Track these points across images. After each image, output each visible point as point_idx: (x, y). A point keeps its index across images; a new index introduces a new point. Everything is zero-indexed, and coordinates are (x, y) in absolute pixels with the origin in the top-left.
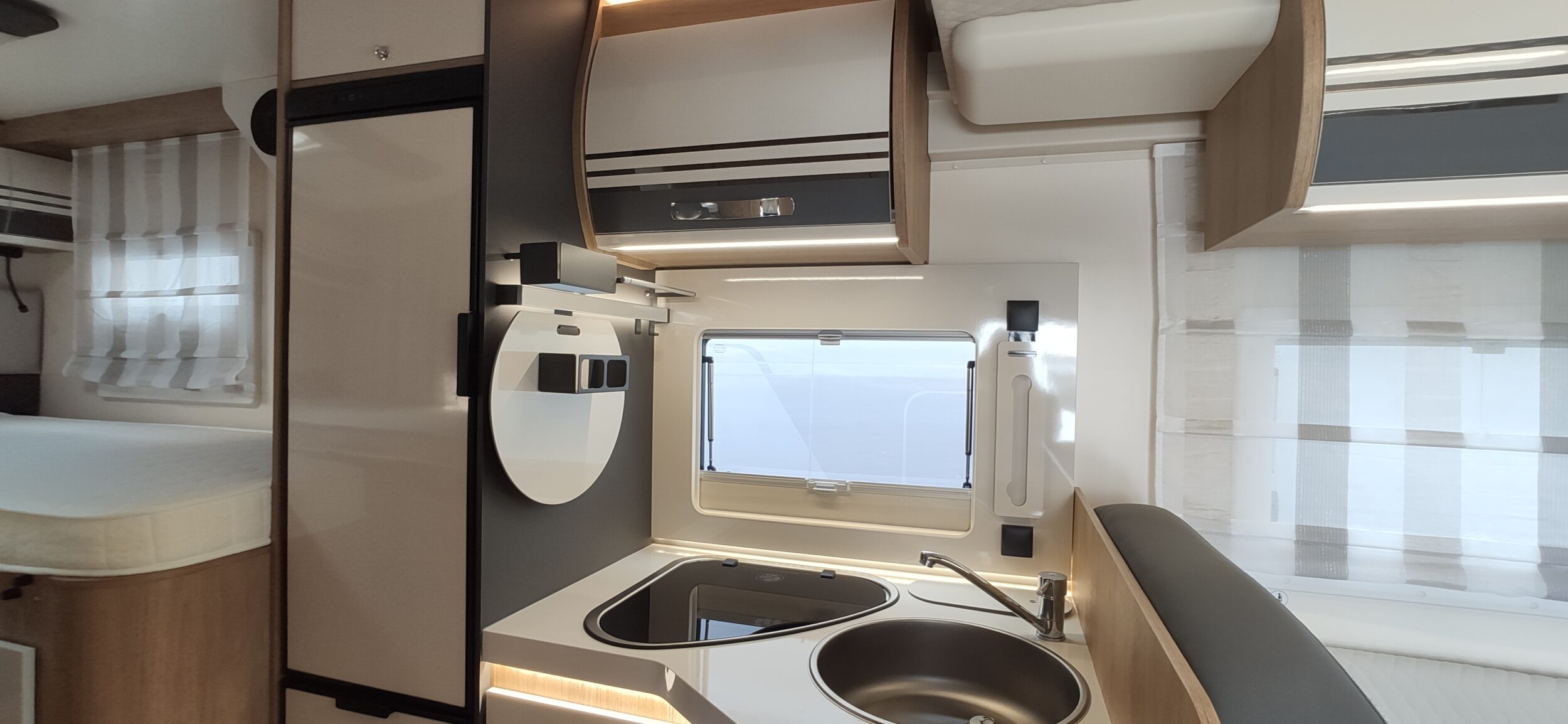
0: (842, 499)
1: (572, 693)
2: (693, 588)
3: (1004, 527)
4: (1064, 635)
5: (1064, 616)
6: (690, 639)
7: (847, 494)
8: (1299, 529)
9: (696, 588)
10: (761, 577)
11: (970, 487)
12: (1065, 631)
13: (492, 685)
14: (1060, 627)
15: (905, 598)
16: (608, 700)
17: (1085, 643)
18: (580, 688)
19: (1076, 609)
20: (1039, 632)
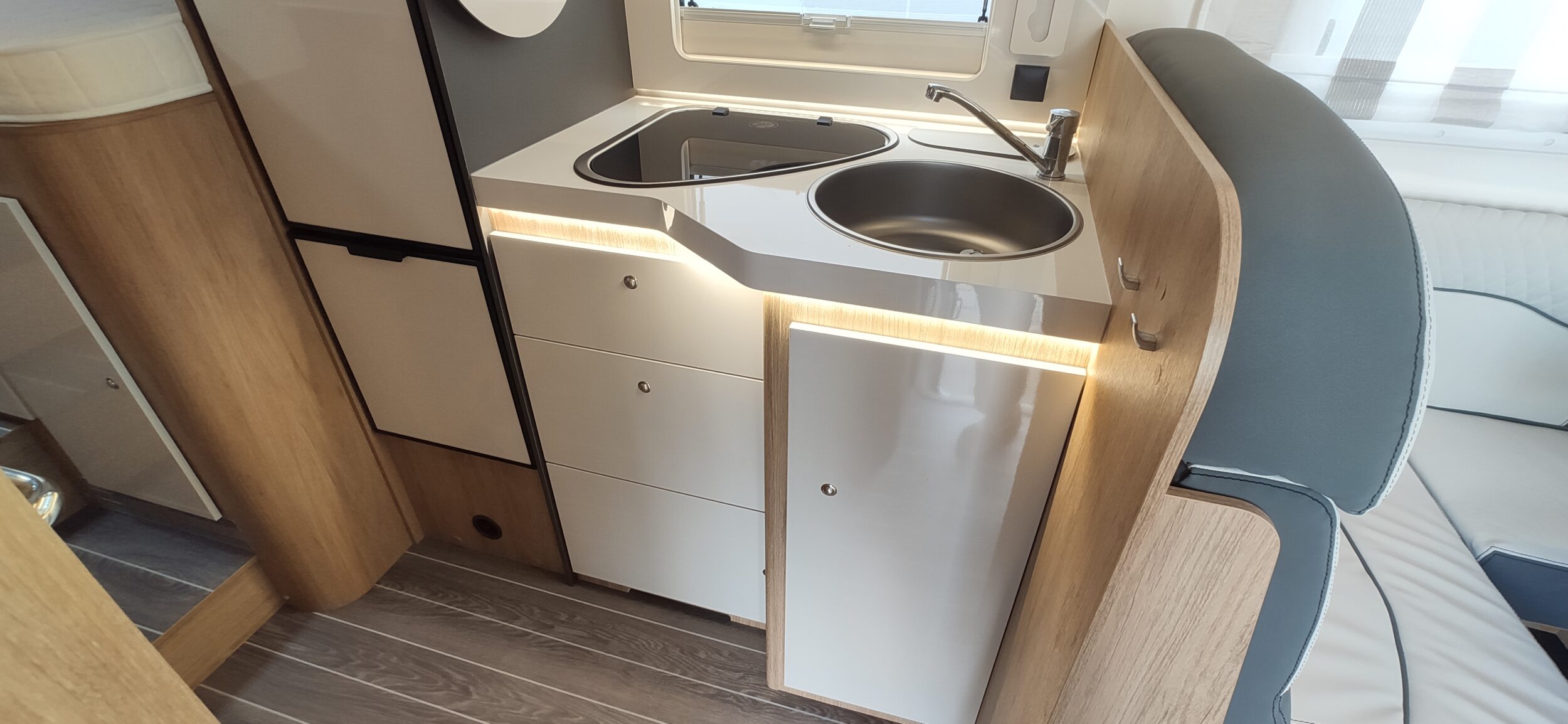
0: (841, 38)
1: (573, 231)
2: (683, 142)
3: (1017, 66)
4: (1065, 175)
5: (1068, 158)
6: (684, 177)
7: (847, 32)
8: (1344, 63)
9: (687, 142)
10: (753, 124)
11: (986, 21)
12: (1066, 172)
13: (494, 230)
14: (1062, 168)
15: (905, 143)
16: (610, 237)
17: (1085, 182)
18: (580, 228)
19: (1079, 154)
20: (1040, 172)
